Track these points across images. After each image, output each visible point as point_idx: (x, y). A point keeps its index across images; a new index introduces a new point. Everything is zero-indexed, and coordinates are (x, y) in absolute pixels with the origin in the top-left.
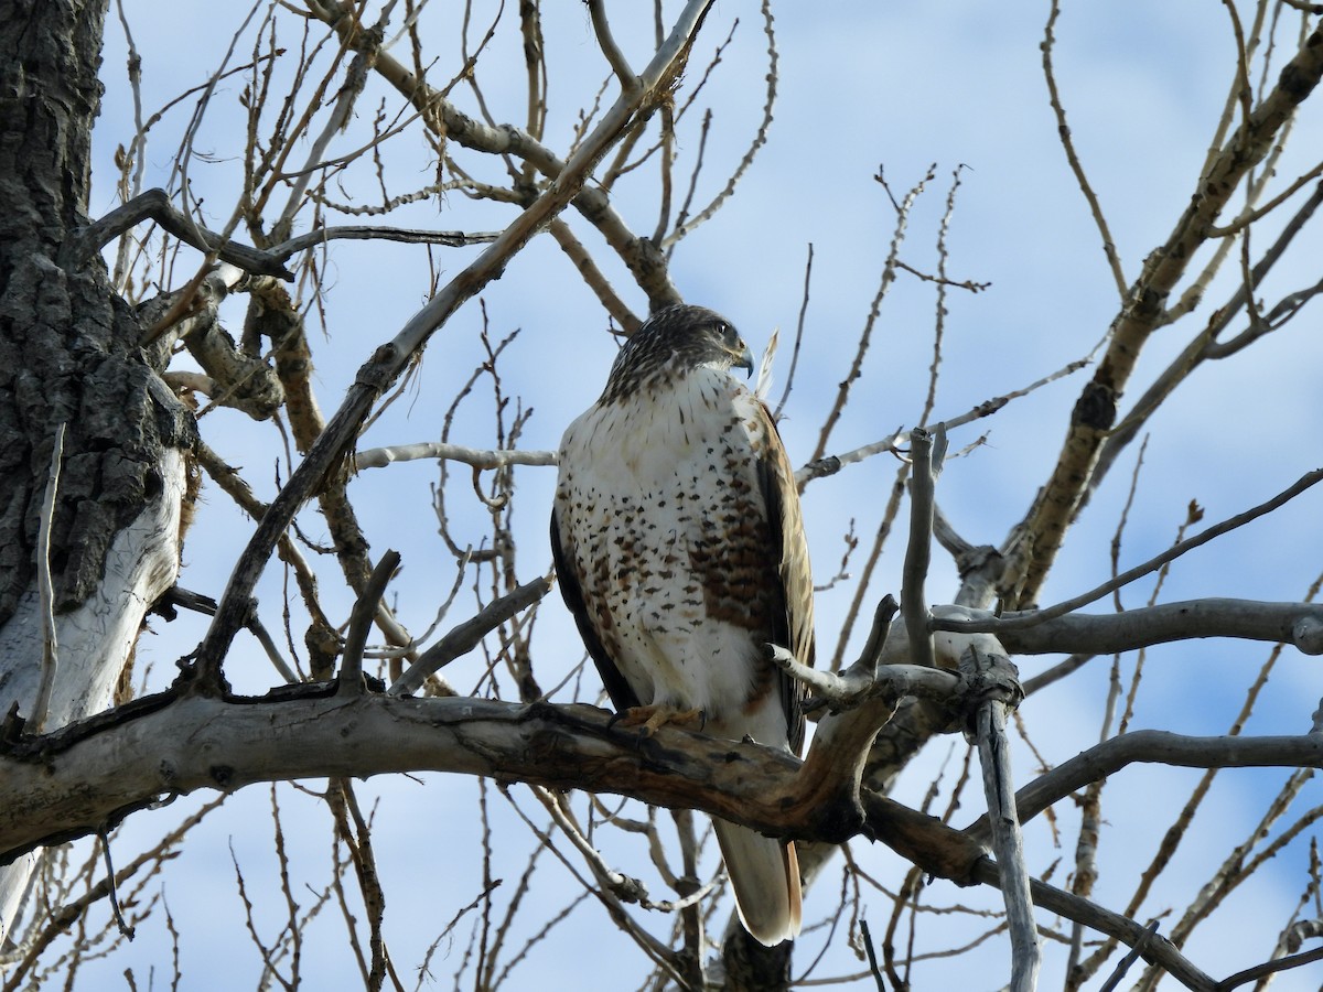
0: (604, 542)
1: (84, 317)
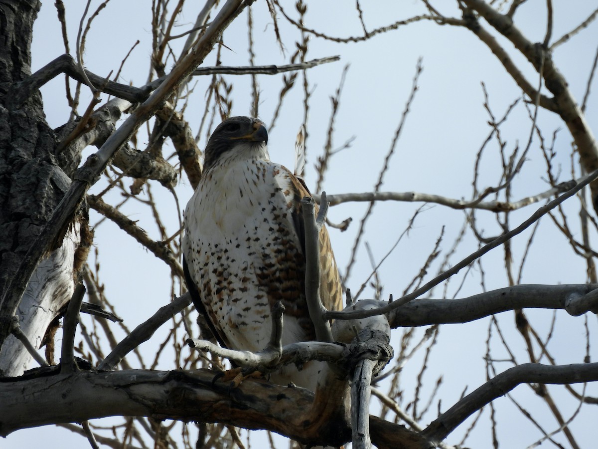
0: (206, 272)
1: (19, 137)
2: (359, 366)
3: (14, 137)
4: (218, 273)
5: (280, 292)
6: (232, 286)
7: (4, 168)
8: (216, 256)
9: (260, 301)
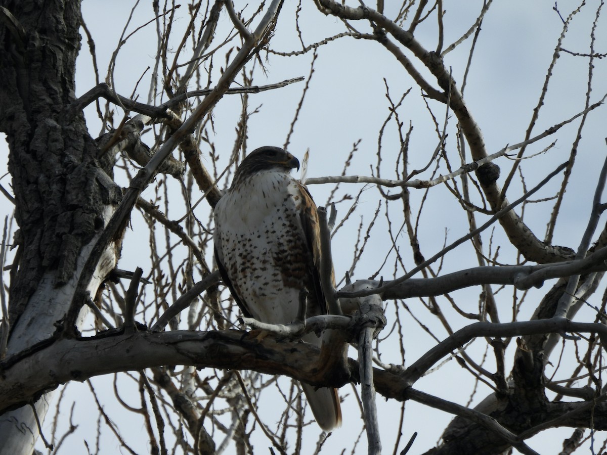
0: (234, 256)
1: (70, 146)
2: (362, 333)
3: (66, 147)
4: (243, 256)
5: (291, 271)
6: (254, 266)
7: (60, 170)
8: (242, 243)
9: (276, 278)
